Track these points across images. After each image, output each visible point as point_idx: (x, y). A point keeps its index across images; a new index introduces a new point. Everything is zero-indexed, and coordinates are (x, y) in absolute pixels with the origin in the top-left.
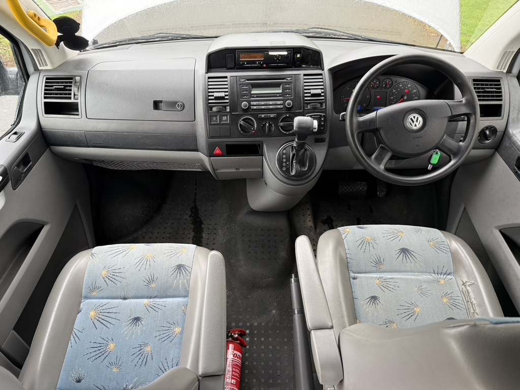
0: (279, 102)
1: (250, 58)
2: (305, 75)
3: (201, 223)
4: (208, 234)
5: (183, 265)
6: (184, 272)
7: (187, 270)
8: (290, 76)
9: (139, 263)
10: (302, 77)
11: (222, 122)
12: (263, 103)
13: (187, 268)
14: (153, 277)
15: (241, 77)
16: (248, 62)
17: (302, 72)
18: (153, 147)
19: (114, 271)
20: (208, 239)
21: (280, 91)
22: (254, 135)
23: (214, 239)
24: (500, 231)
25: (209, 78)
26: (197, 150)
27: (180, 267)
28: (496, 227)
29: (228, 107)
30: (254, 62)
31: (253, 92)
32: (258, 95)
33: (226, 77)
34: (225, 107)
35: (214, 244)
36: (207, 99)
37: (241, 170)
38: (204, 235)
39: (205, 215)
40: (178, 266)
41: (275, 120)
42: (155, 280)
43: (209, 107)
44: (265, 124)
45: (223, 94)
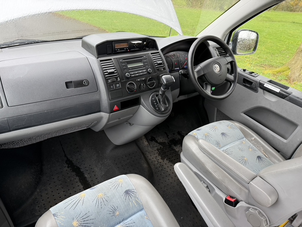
0: (144, 71)
1: (120, 46)
3: (79, 169)
4: (89, 174)
5: (128, 190)
6: (132, 194)
7: (134, 192)
8: (145, 55)
9: (97, 203)
10: (151, 55)
11: (117, 88)
12: (136, 72)
13: (133, 190)
14: (114, 208)
15: (120, 58)
16: (121, 49)
17: (150, 52)
18: (68, 117)
19: (83, 218)
20: (90, 177)
21: (142, 64)
22: (136, 93)
23: (95, 175)
24: (244, 113)
25: (101, 61)
26: (99, 111)
27: (127, 192)
28: (242, 112)
29: (119, 78)
30: (123, 49)
31: (129, 67)
32: (133, 68)
33: (111, 59)
34: (117, 78)
35: (97, 179)
36: (104, 74)
37: (121, 119)
38: (86, 176)
39: (78, 163)
40: (125, 192)
41: (145, 81)
42: (117, 209)
43: (106, 80)
44: (141, 84)
45: (113, 70)
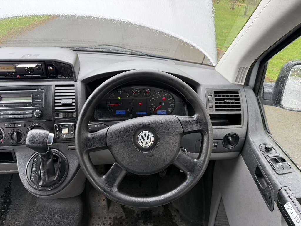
0: (27, 112)
1: (2, 69)
2: (56, 86)
3: (10, 203)
4: (13, 215)
8: (41, 86)
10: (53, 88)
16: (2, 74)
17: (54, 83)
21: (31, 101)
22: (3, 144)
30: (6, 73)
32: (7, 105)
38: (8, 216)
44: (13, 133)
